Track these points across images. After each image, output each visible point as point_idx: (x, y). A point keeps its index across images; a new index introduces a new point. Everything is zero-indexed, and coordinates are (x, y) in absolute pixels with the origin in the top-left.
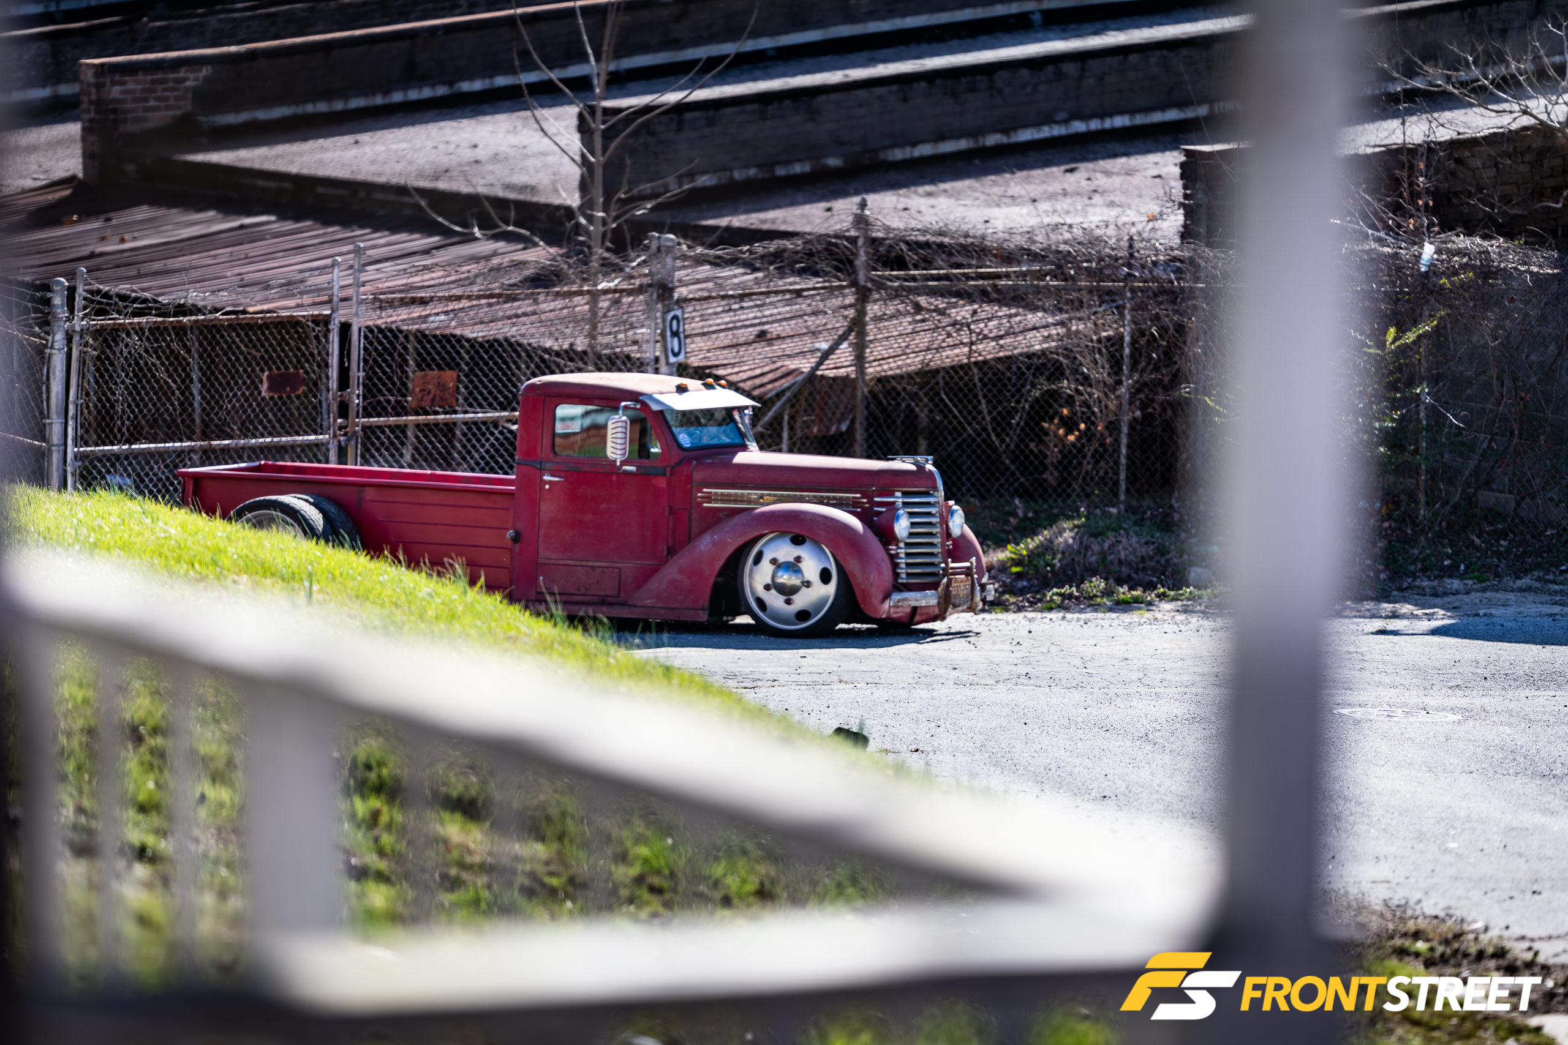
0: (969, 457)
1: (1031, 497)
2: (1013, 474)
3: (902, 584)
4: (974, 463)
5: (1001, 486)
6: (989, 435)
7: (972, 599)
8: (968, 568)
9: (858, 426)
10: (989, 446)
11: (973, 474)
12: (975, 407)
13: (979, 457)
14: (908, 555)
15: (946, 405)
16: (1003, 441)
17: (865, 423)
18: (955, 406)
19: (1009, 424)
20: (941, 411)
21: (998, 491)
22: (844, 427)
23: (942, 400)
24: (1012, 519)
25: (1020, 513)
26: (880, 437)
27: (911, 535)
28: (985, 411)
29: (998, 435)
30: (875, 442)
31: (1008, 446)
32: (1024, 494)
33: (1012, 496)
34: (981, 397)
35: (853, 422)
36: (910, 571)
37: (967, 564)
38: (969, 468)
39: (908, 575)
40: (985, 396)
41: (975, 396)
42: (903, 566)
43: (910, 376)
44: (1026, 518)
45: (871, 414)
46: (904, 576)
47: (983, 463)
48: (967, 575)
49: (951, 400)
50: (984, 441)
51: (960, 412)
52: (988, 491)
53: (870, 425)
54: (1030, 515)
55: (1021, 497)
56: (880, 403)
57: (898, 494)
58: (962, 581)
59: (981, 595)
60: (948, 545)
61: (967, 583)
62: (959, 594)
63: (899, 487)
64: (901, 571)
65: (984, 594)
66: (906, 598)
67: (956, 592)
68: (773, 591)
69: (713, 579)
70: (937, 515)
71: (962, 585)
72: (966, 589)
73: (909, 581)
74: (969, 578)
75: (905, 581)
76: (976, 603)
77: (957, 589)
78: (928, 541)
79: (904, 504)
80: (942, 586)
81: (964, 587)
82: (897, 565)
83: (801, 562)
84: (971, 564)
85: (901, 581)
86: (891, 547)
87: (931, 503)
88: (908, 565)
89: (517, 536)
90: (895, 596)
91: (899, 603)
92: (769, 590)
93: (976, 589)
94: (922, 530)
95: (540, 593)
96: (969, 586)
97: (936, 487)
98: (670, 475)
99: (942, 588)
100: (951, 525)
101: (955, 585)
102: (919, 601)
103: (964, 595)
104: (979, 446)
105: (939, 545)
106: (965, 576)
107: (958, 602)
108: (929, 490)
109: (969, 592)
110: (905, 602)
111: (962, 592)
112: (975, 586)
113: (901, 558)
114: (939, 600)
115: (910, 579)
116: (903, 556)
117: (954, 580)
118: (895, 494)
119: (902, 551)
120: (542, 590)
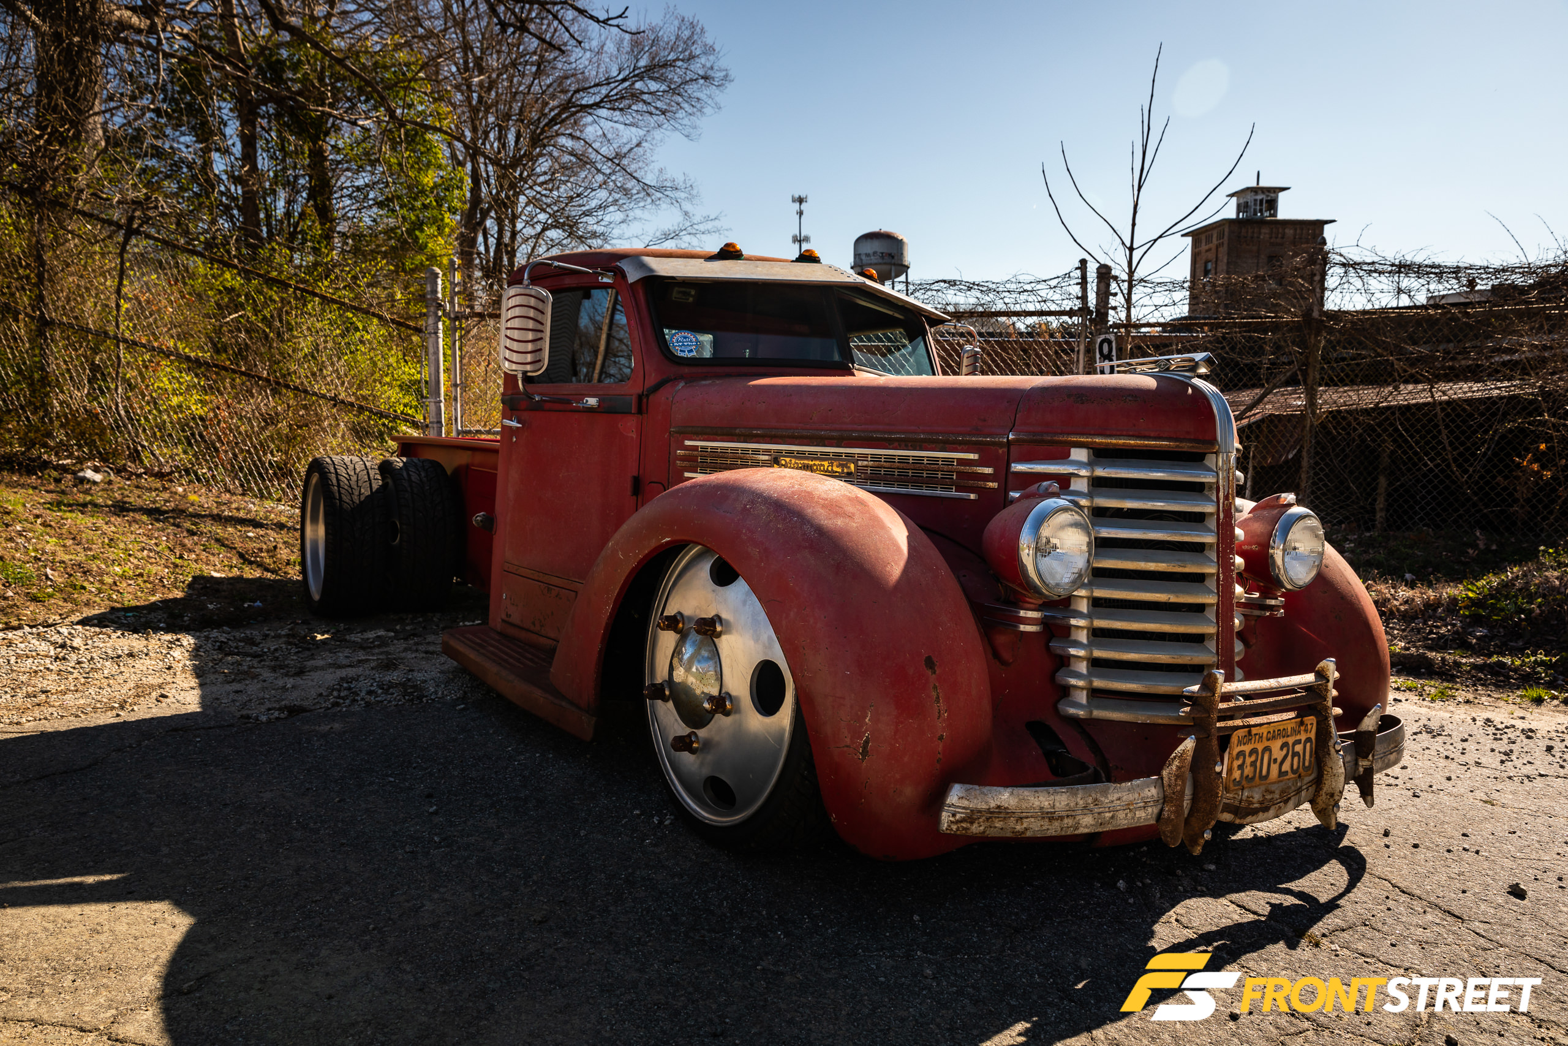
0: (1424, 487)
1: (1496, 529)
2: (1475, 505)
3: (1075, 720)
4: (1429, 492)
5: (1460, 516)
6: (1448, 466)
7: (1318, 782)
8: (1308, 689)
9: (1304, 454)
10: (1448, 477)
11: (1428, 504)
12: (1434, 437)
13: (1435, 487)
14: (1098, 635)
15: (1401, 435)
16: (1466, 471)
17: (1312, 451)
18: (1412, 437)
19: (1474, 454)
20: (1395, 441)
21: (1455, 522)
22: (1290, 456)
23: (1396, 430)
24: (1470, 551)
25: (1482, 545)
26: (1327, 465)
28: (1446, 442)
29: (1459, 466)
30: (1322, 470)
31: (1470, 477)
32: (1488, 527)
33: (1472, 528)
34: (1442, 427)
35: (1300, 451)
36: (1098, 683)
37: (1309, 678)
38: (1423, 497)
39: (1095, 694)
40: (1447, 426)
41: (1436, 426)
42: (1083, 667)
43: (1366, 412)
44: (1489, 550)
45: (1318, 443)
46: (1082, 697)
47: (1440, 493)
48: (1303, 711)
49: (1406, 430)
50: (1442, 471)
51: (1417, 443)
52: (1444, 521)
53: (1317, 453)
54: (1495, 547)
55: (1483, 528)
56: (1329, 433)
58: (1280, 733)
59: (1356, 764)
60: (1271, 608)
61: (1298, 737)
62: (1264, 772)
63: (1082, 434)
64: (1073, 681)
65: (1364, 763)
66: (999, 807)
67: (1248, 771)
68: (670, 704)
69: (598, 646)
70: (1212, 524)
71: (1276, 745)
72: (1295, 754)
73: (1098, 713)
74: (1311, 720)
75: (1081, 713)
76: (1332, 795)
77: (1253, 758)
78: (1173, 599)
79: (1097, 484)
80: (1176, 763)
81: (1285, 751)
82: (1064, 662)
83: (719, 635)
84: (1321, 675)
85: (1072, 711)
86: (1022, 613)
87: (1198, 489)
88: (1096, 664)
89: (490, 522)
90: (956, 796)
91: (972, 823)
92: (665, 699)
93: (1332, 751)
94: (1151, 566)
95: (503, 621)
96: (1308, 745)
97: (1213, 441)
98: (640, 411)
99: (1179, 768)
100: (1278, 554)
101: (1247, 748)
102: (1061, 818)
103: (1281, 774)
104: (1436, 476)
105: (1211, 614)
106: (1292, 715)
107: (1257, 797)
108: (1186, 447)
109: (1307, 764)
110: (999, 824)
111: (1275, 768)
112: (1331, 743)
113: (1077, 644)
114: (1162, 810)
115: (1098, 707)
116: (1083, 636)
117: (1241, 733)
118: (1069, 455)
119: (1082, 623)
120: (504, 617)
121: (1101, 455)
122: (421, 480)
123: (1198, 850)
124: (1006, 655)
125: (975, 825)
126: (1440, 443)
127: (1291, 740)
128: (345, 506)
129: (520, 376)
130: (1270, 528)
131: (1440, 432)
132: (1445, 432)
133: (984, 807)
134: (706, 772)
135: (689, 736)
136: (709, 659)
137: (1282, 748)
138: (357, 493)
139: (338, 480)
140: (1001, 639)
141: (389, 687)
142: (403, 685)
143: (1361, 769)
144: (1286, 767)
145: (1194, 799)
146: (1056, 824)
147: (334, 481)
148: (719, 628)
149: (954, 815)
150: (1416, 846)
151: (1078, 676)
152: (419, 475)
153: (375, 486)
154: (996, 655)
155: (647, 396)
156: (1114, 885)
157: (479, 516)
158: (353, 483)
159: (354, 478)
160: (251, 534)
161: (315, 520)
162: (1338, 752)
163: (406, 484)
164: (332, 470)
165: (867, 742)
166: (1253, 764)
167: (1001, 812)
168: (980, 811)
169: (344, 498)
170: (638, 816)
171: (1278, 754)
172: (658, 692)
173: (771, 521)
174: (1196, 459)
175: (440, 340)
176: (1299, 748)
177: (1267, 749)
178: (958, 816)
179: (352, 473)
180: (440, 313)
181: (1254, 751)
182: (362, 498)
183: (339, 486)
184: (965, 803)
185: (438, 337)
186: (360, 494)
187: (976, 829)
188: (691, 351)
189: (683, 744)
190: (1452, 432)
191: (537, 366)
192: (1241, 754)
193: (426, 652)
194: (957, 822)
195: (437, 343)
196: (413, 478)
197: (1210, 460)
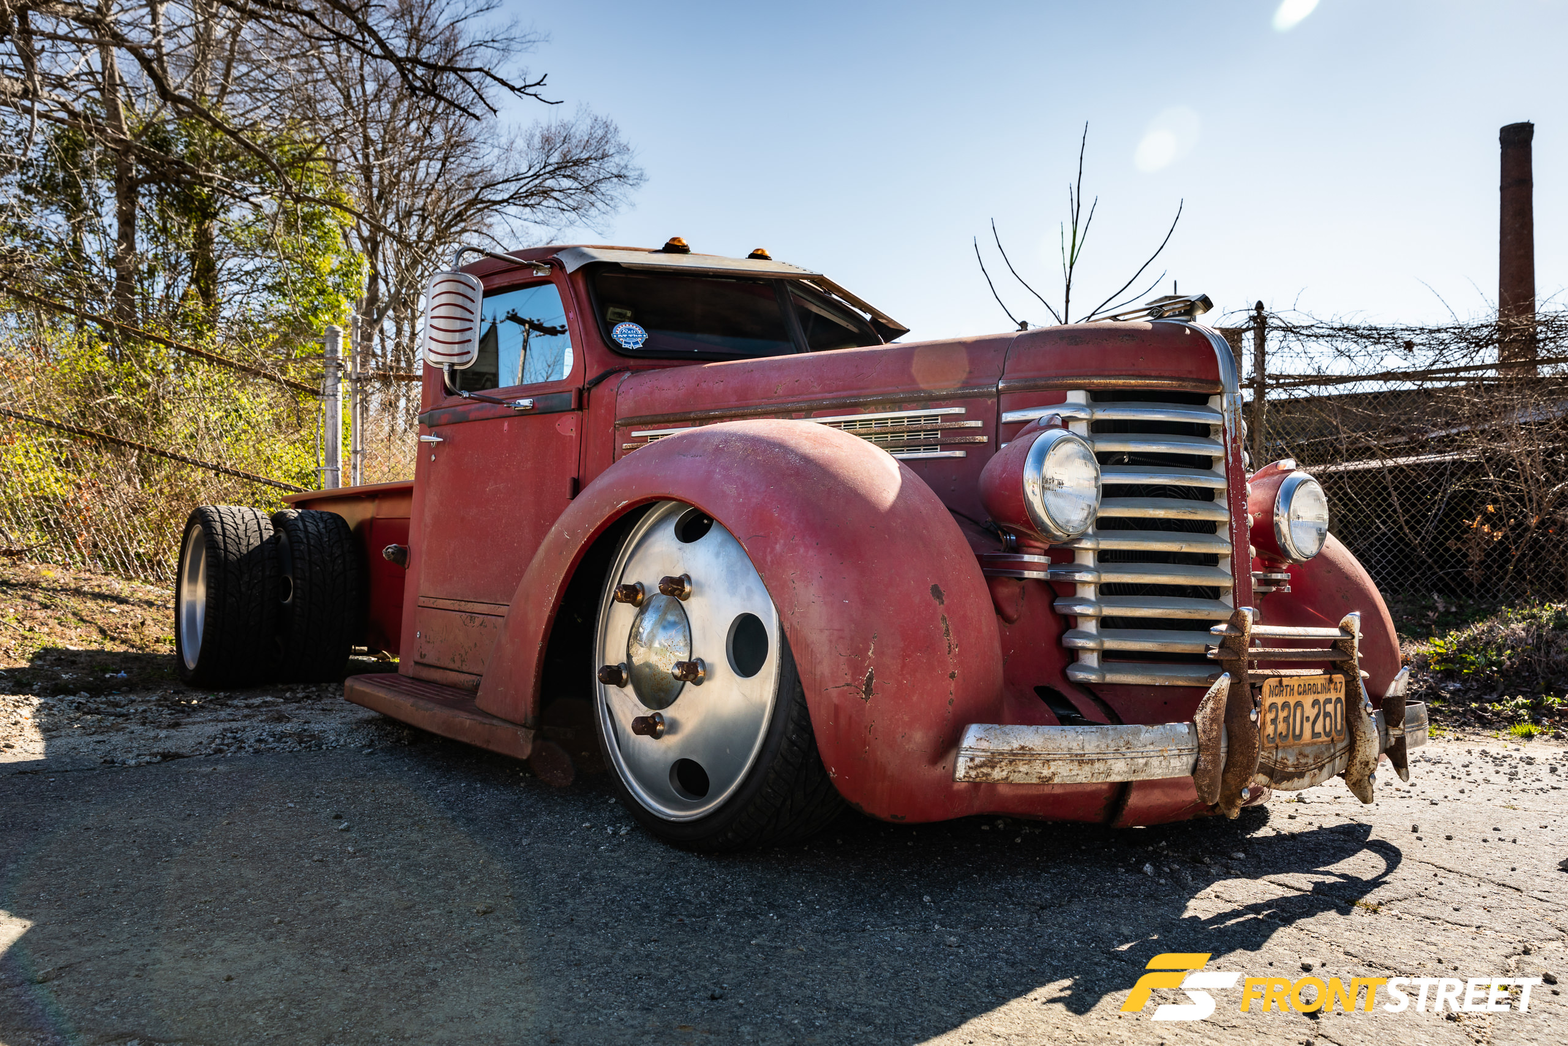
0: (1378, 551)
1: (1453, 592)
2: (1430, 568)
3: (1086, 687)
4: (1384, 556)
5: (1417, 580)
6: (1401, 528)
7: (1352, 749)
8: (1334, 644)
10: (1401, 539)
11: (1384, 568)
12: (1384, 500)
13: (1389, 551)
14: (1107, 591)
15: (1352, 498)
16: (1418, 533)
18: (1362, 499)
19: (1424, 516)
20: (1345, 505)
21: (1412, 585)
23: (1346, 494)
24: (1431, 614)
25: (1441, 609)
27: (1105, 525)
28: (1397, 504)
29: (1412, 528)
31: (1423, 539)
32: (1446, 591)
33: (1429, 591)
34: (1391, 489)
36: (1110, 644)
37: (1334, 632)
38: (1378, 562)
39: (1107, 656)
40: (1396, 488)
41: (1385, 488)
42: (1091, 627)
44: (1447, 612)
46: (1092, 660)
47: (1395, 557)
48: (1331, 668)
49: (1356, 493)
50: (1395, 534)
51: (1367, 506)
52: (1401, 585)
54: (1454, 609)
55: (1440, 592)
57: (1077, 397)
58: (1307, 689)
59: (1387, 734)
60: (1277, 582)
61: (1328, 696)
62: (1297, 732)
63: (1079, 376)
64: (1080, 643)
65: (1394, 732)
66: (1023, 748)
67: (1281, 727)
68: (629, 689)
69: (538, 645)
70: (1221, 469)
71: (1308, 700)
72: (1327, 715)
73: (1111, 678)
74: (1339, 678)
75: (1093, 678)
76: (1367, 764)
77: (1285, 714)
78: (1186, 548)
79: (1099, 428)
80: (1210, 705)
81: (1316, 710)
82: (1070, 622)
83: (687, 597)
84: (1345, 630)
85: (1081, 676)
86: (1027, 558)
87: (1203, 432)
88: (1106, 623)
89: (403, 555)
90: (974, 738)
91: (993, 767)
92: (621, 684)
93: (1364, 714)
94: (1160, 514)
95: (416, 663)
96: (1339, 705)
97: (1217, 381)
98: (580, 407)
99: (1213, 710)
100: (1282, 521)
101: (1279, 701)
102: (1092, 762)
103: (1315, 735)
104: (1389, 539)
105: (1225, 566)
106: (1320, 671)
107: (1291, 761)
108: (1189, 387)
109: (1339, 727)
110: (1024, 768)
111: (1307, 726)
112: (1362, 706)
113: (1084, 601)
114: (1197, 761)
115: (1111, 671)
116: (1090, 593)
117: (1273, 682)
118: (1066, 399)
119: (1088, 577)
120: (417, 658)
121: (1098, 397)
122: (319, 531)
123: (1235, 814)
124: (1010, 611)
125: (997, 770)
126: (1390, 505)
127: (1322, 698)
128: (231, 557)
129: (446, 368)
130: (1272, 493)
131: (1389, 494)
132: (1394, 494)
133: (1007, 748)
134: (673, 756)
135: (653, 717)
136: (674, 624)
137: (1313, 706)
138: (244, 543)
139: (223, 529)
140: (1004, 591)
141: (282, 737)
142: (299, 735)
143: (1393, 740)
144: (1319, 728)
145: (1229, 753)
146: (1087, 768)
147: (219, 530)
148: (687, 588)
149: (972, 760)
150: (1449, 838)
151: (1087, 636)
152: (317, 526)
153: (266, 537)
154: (999, 609)
155: (589, 389)
156: (1140, 871)
157: (391, 548)
158: (241, 533)
159: (242, 527)
160: (114, 610)
161: (193, 579)
162: (1370, 714)
163: (302, 536)
164: (217, 518)
165: (870, 678)
166: (1286, 719)
167: (1024, 754)
168: (1001, 754)
169: (230, 548)
170: (589, 829)
171: (1311, 712)
172: (613, 676)
173: (748, 455)
174: (1200, 400)
175: (340, 404)
176: (1330, 708)
177: (1299, 704)
178: (977, 761)
179: (240, 522)
180: (340, 374)
181: (1285, 705)
182: (251, 548)
183: (224, 535)
184: (984, 745)
185: (337, 400)
186: (248, 544)
187: (997, 774)
188: (637, 343)
189: (645, 726)
190: (1401, 494)
191: (465, 358)
192: (1273, 705)
193: (323, 710)
194: (977, 767)
195: (336, 406)
196: (310, 529)
197: (1214, 402)
